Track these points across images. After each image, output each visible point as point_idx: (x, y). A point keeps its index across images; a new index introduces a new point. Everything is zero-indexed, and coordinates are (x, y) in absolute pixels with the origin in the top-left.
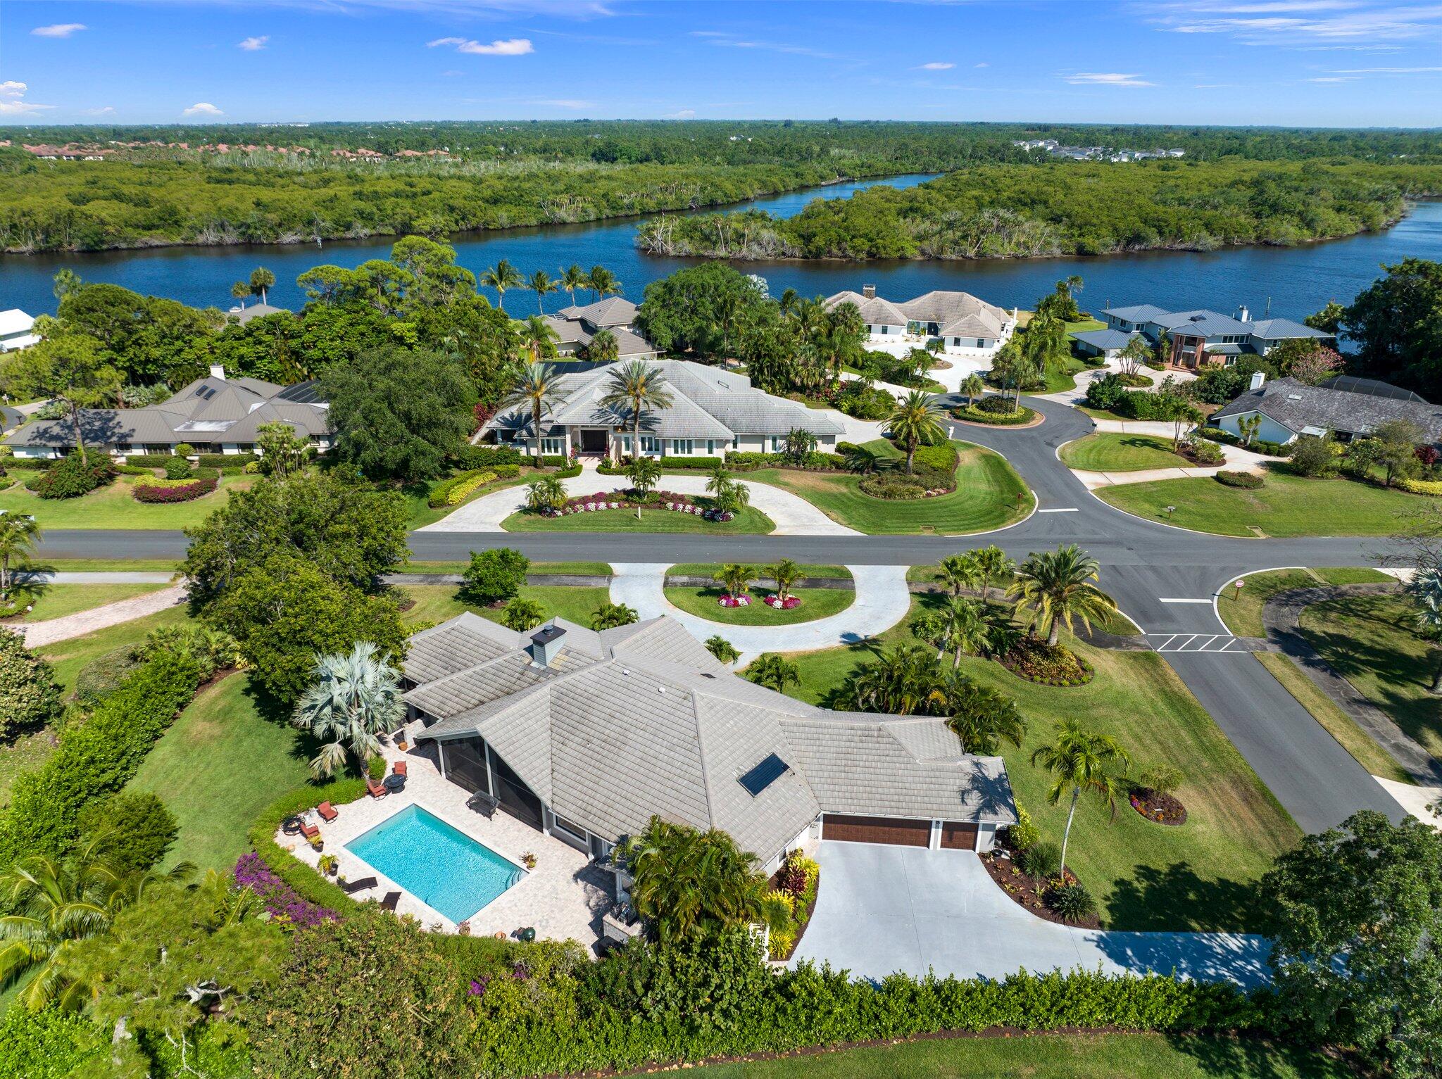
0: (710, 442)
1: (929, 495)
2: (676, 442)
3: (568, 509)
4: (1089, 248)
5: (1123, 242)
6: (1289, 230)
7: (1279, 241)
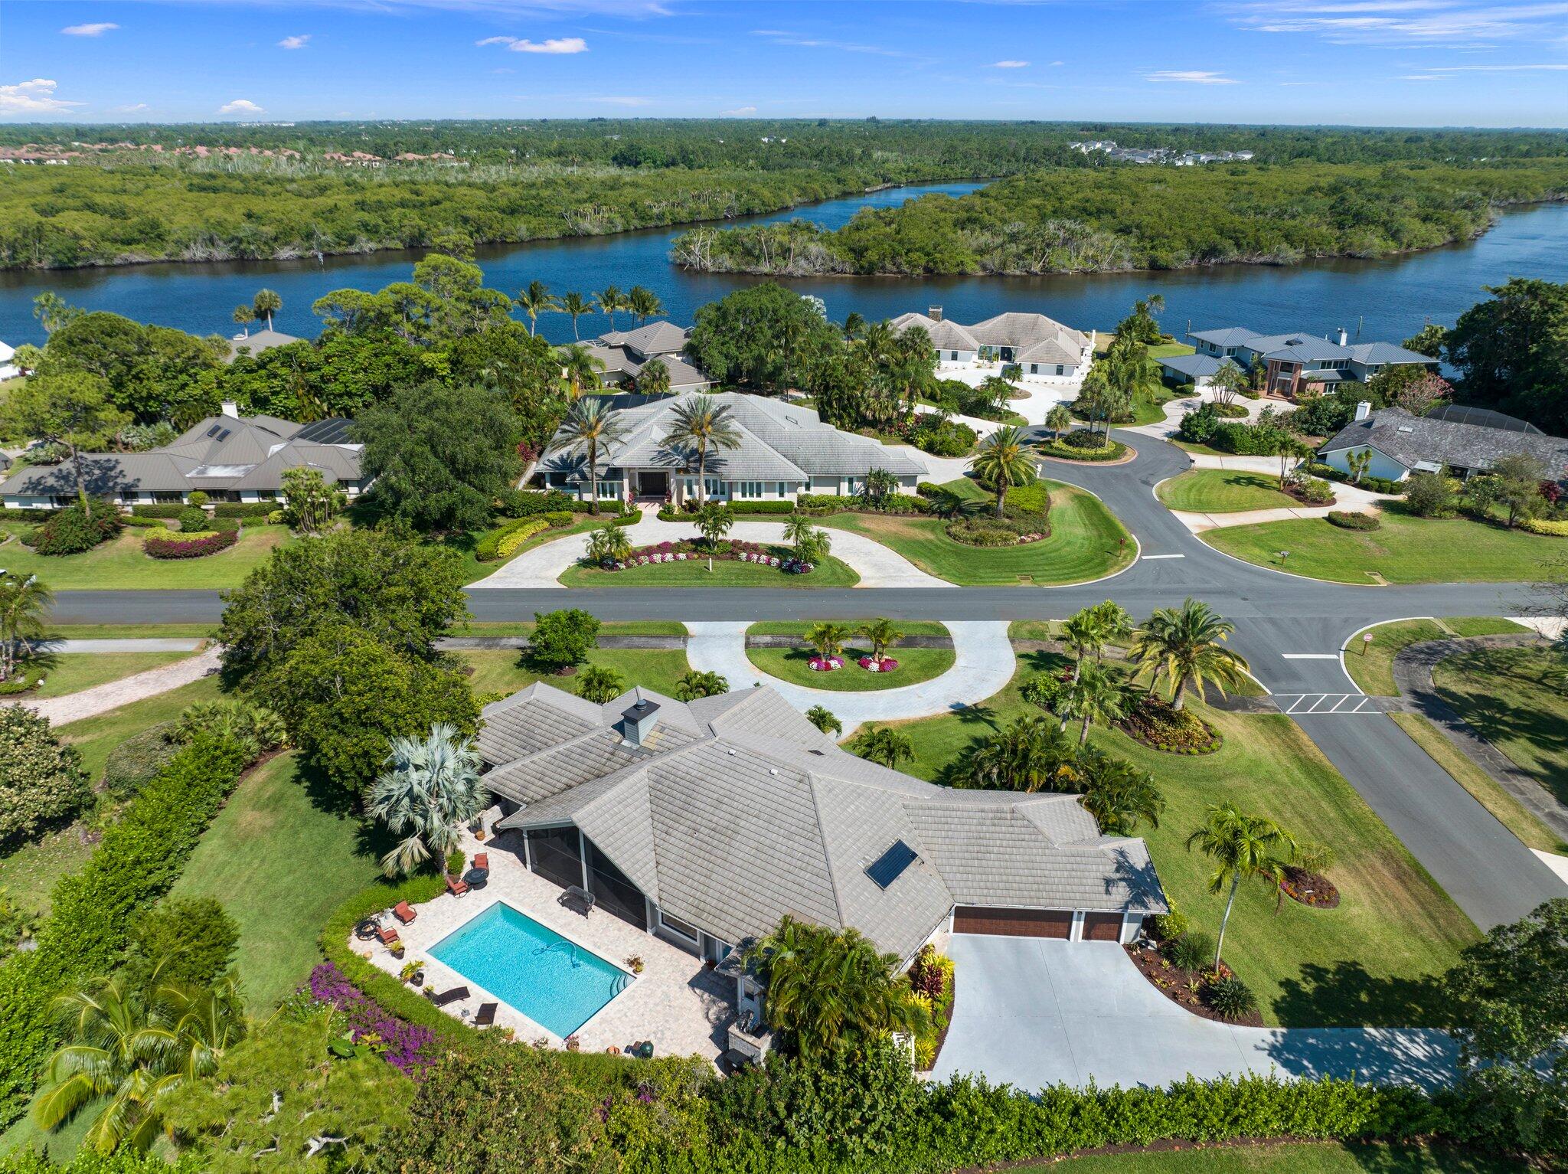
0: (782, 485)
1: (1022, 541)
2: (744, 485)
3: (632, 561)
4: (1162, 263)
5: (1199, 255)
6: (1373, 241)
7: (1363, 253)
